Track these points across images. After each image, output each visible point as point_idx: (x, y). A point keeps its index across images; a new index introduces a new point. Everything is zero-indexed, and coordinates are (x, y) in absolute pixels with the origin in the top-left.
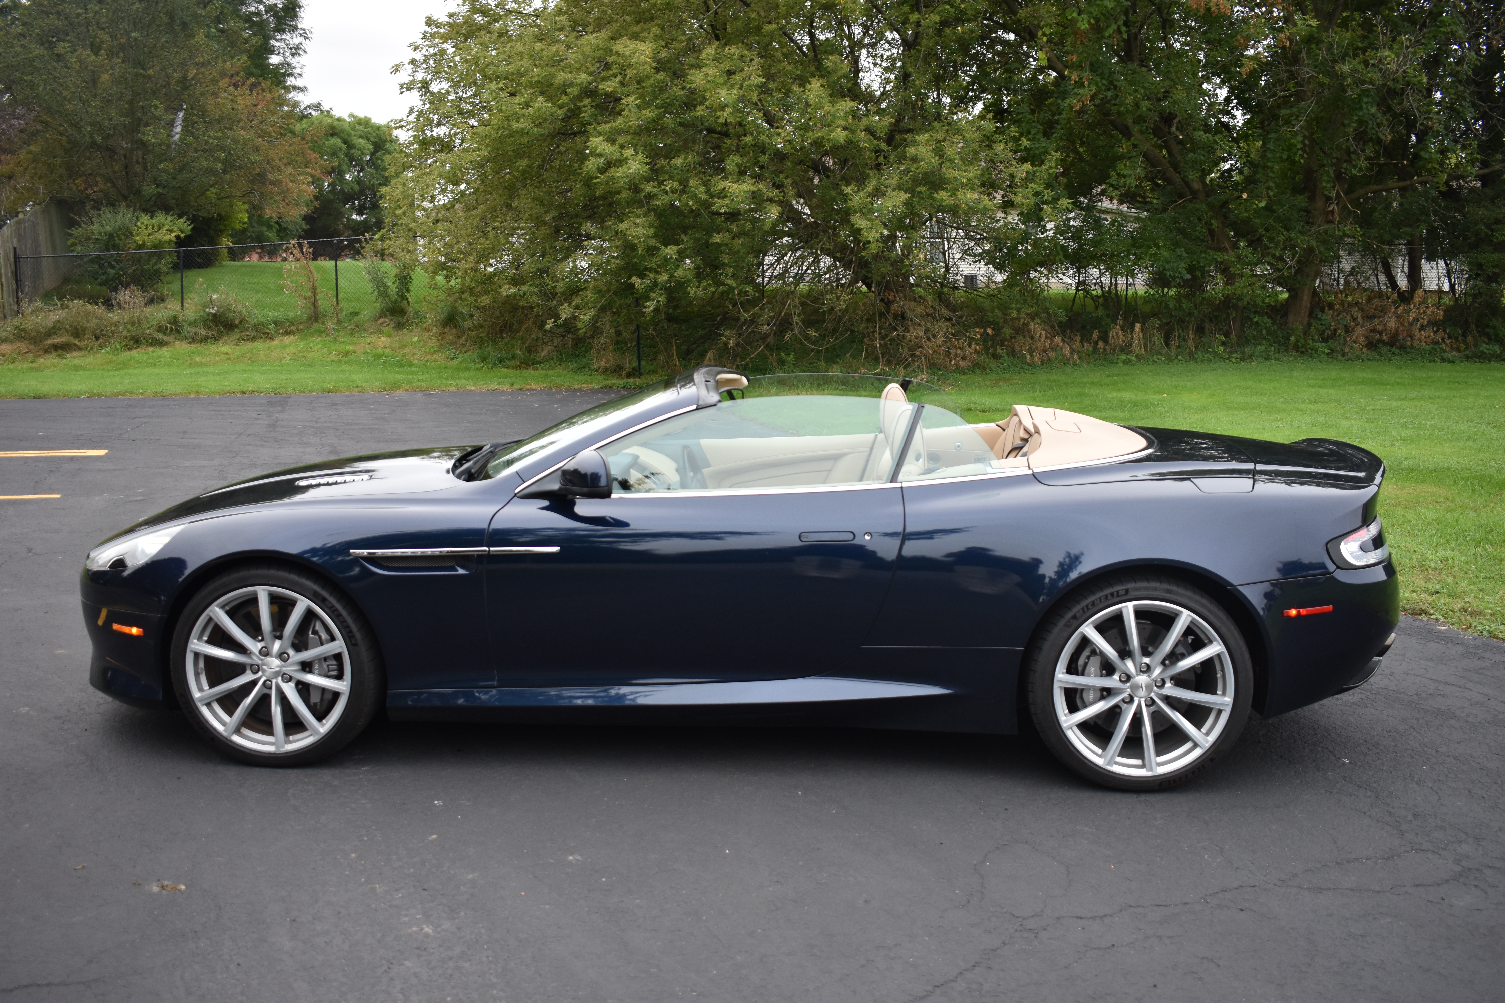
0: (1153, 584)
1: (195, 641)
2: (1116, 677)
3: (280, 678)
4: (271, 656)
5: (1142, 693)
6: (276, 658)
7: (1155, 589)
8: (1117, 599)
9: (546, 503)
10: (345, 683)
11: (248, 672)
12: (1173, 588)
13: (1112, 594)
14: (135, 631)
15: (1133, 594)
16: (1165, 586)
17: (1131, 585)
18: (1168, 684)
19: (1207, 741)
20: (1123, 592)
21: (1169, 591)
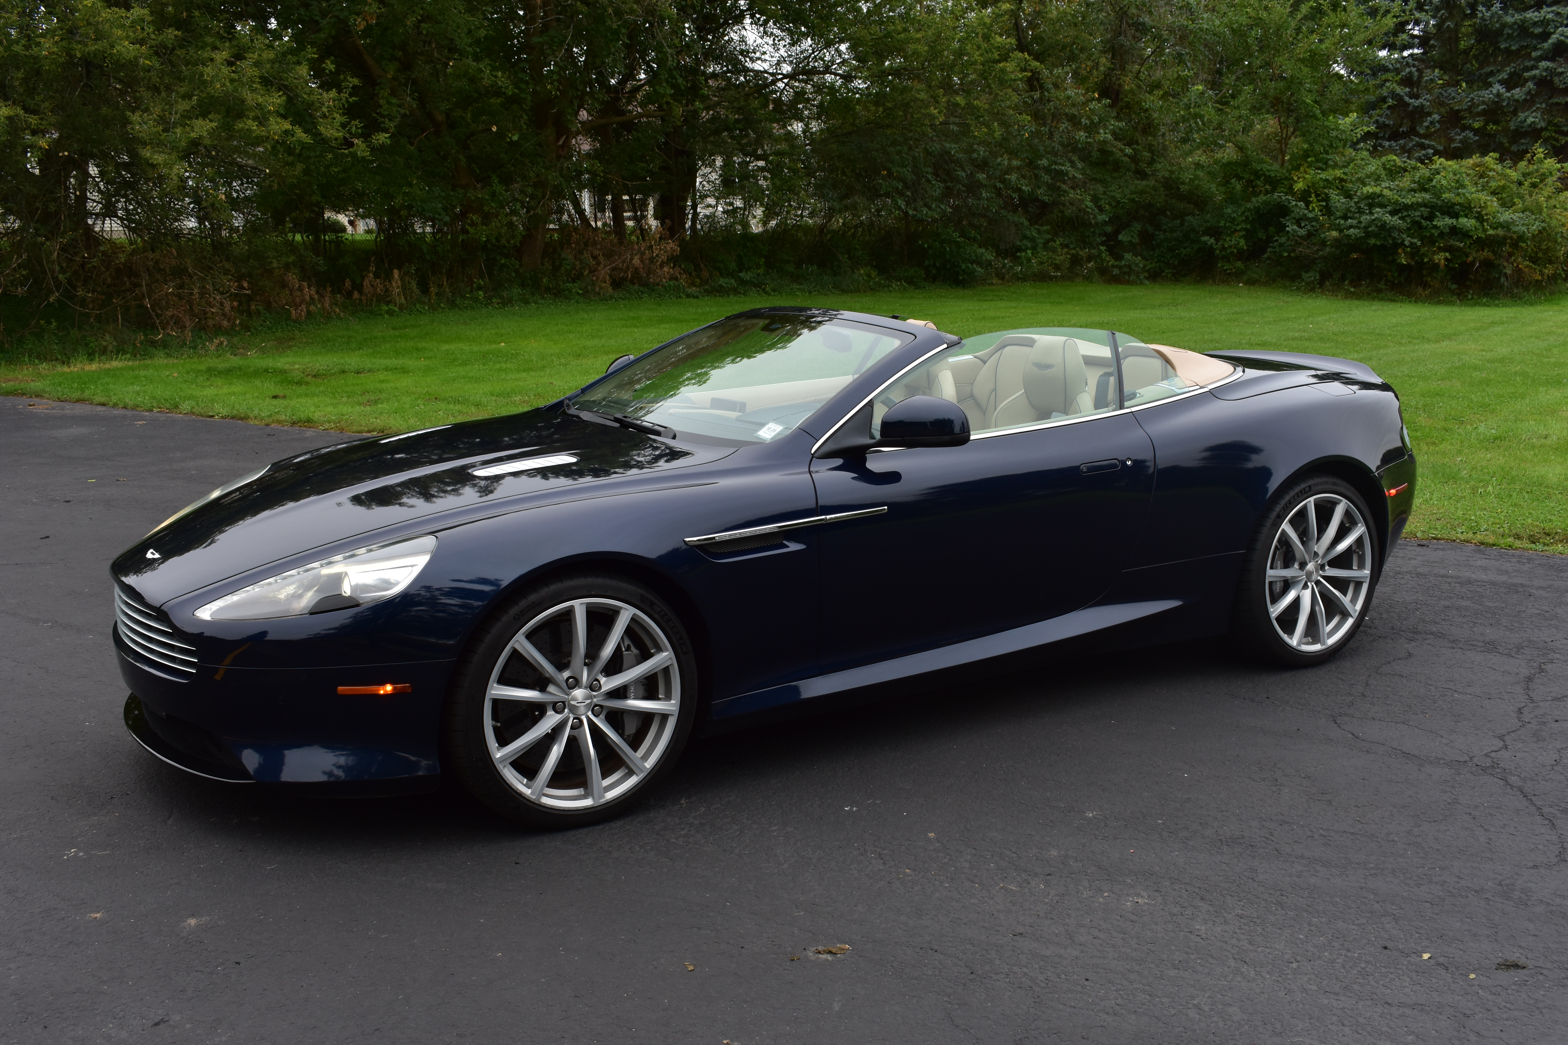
0: (1324, 479)
1: (495, 685)
2: (1296, 566)
3: (590, 714)
4: (580, 687)
5: (1315, 577)
6: (586, 688)
7: (1326, 483)
8: (1305, 496)
9: (839, 462)
10: (673, 702)
11: (550, 713)
12: (1336, 480)
13: (1301, 491)
14: (389, 688)
15: (1314, 489)
16: (1331, 480)
17: (1311, 482)
18: (1327, 567)
19: (1356, 611)
20: (1307, 489)
21: (1334, 484)
